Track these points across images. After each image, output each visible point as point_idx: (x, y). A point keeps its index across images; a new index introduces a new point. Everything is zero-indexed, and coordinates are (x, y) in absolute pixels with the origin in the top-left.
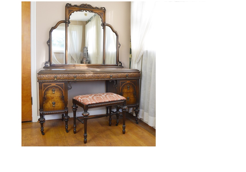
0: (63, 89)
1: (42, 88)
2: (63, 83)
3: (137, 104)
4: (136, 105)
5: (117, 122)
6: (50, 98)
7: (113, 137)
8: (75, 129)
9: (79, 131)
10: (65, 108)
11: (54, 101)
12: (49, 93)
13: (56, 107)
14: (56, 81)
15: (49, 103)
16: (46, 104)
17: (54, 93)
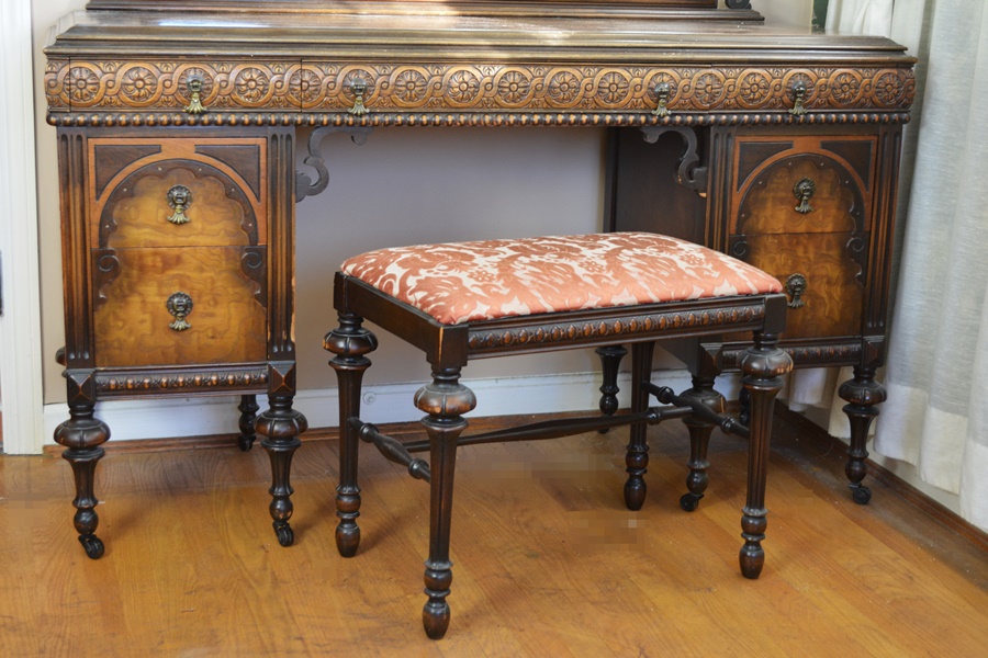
0: (256, 191)
1: (85, 172)
2: (261, 142)
3: (872, 339)
4: (856, 347)
5: (697, 479)
6: (149, 261)
7: (662, 597)
8: (352, 522)
9: (377, 539)
10: (270, 345)
11: (182, 285)
12: (141, 219)
13: (195, 336)
14: (197, 117)
15: (143, 302)
16: (114, 313)
17: (185, 222)
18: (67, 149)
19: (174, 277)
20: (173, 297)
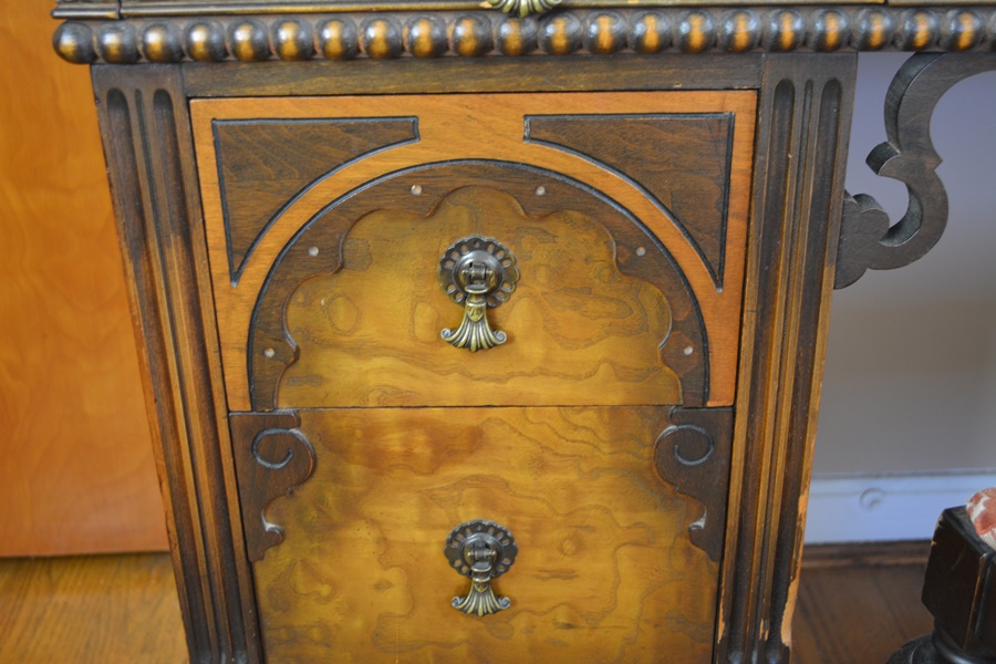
0: (713, 256)
1: (191, 201)
6: (394, 442)
11: (488, 503)
12: (369, 331)
13: (521, 622)
14: (531, 26)
15: (383, 541)
16: (305, 563)
17: (492, 345)
18: (129, 133)
19: (464, 482)
20: (463, 530)
